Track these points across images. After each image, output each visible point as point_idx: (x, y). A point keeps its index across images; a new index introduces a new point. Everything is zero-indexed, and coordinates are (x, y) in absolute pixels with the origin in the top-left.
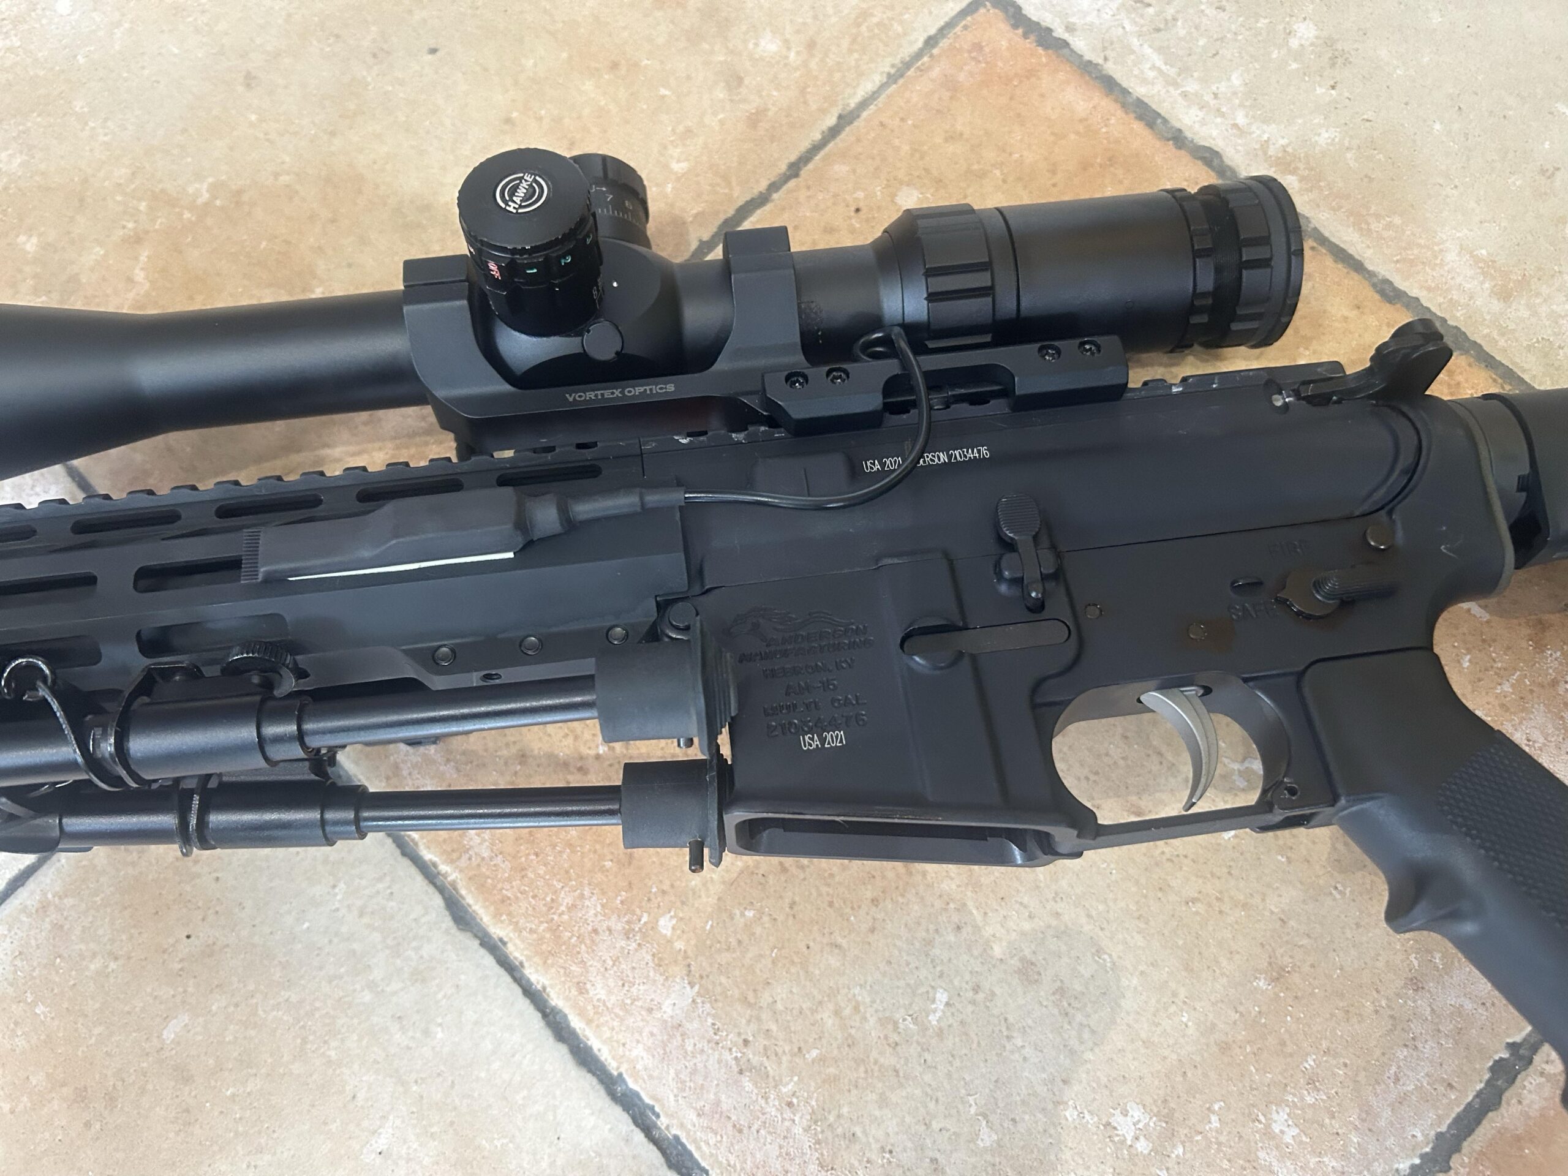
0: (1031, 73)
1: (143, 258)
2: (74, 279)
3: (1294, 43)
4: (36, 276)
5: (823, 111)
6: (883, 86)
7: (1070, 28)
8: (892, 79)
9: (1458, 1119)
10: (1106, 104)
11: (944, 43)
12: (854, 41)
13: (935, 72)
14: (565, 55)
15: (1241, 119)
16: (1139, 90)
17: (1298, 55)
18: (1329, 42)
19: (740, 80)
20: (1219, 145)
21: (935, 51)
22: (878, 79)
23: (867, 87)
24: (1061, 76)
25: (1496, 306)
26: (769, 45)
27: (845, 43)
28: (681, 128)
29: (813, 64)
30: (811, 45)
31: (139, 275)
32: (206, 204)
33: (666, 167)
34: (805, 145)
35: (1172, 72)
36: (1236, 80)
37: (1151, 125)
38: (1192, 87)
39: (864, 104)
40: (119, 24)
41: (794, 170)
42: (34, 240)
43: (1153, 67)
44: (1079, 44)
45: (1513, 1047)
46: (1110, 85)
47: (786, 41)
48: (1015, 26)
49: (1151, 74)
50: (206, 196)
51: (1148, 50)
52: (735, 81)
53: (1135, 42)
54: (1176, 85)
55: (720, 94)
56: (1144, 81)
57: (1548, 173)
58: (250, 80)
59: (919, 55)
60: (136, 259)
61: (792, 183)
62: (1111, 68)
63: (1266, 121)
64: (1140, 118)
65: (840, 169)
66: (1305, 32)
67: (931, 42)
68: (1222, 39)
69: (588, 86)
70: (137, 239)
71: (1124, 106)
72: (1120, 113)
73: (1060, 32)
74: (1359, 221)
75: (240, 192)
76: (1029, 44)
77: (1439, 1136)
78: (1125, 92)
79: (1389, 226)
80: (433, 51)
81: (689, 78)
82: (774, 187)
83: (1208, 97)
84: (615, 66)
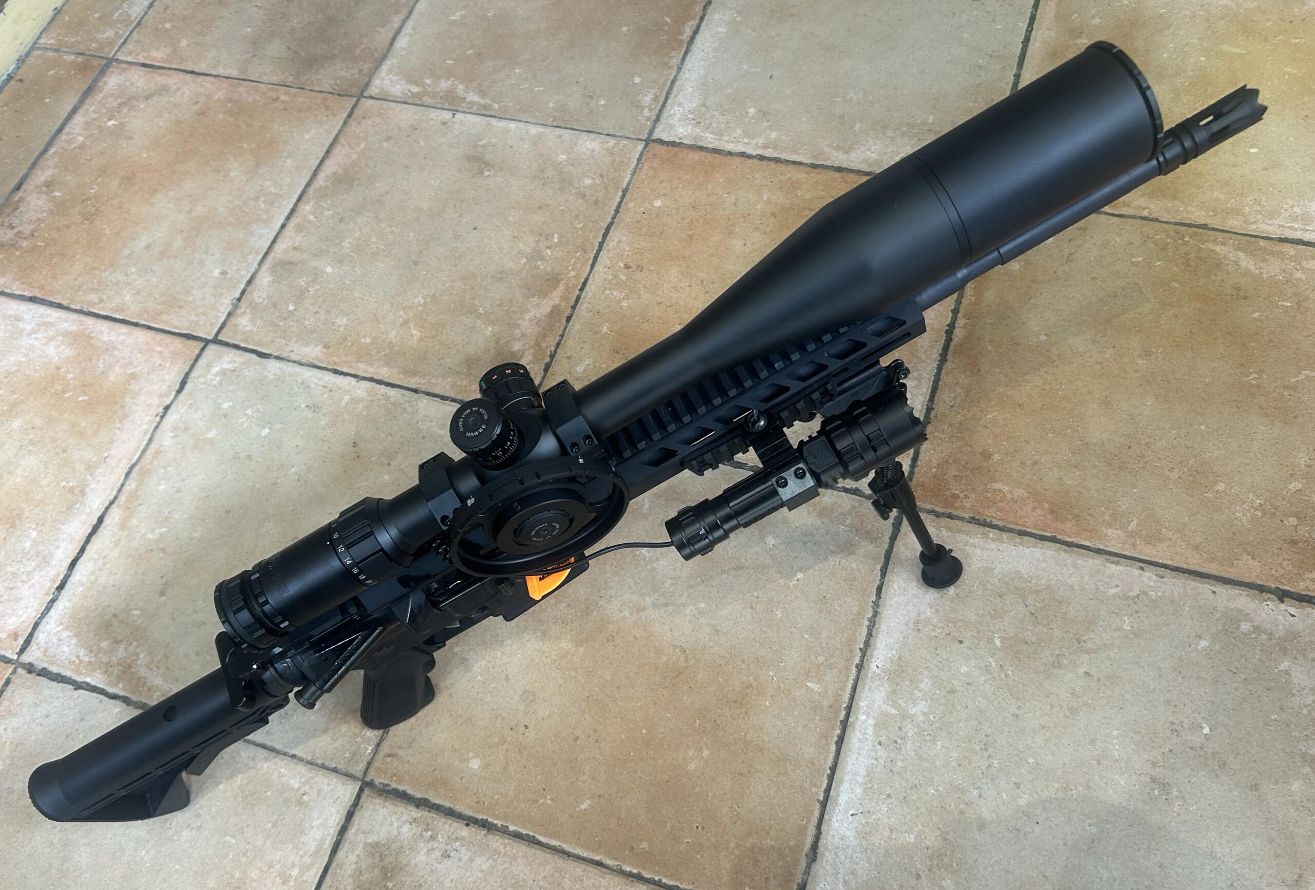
0: (675, 155)
1: (412, 326)
2: (391, 343)
3: (750, 115)
4: (375, 348)
5: (617, 192)
6: (631, 178)
7: (680, 138)
8: (633, 175)
9: (943, 349)
10: (703, 154)
11: (643, 158)
12: (614, 169)
13: (646, 167)
14: (521, 212)
15: (746, 141)
16: (711, 146)
17: (753, 117)
18: (760, 110)
19: (585, 195)
20: (743, 150)
21: (642, 162)
22: (629, 177)
23: (627, 180)
24: (685, 152)
25: (846, 156)
26: (588, 182)
27: (612, 171)
28: (573, 215)
29: (605, 181)
30: (601, 176)
31: (414, 332)
32: (424, 303)
33: (575, 228)
34: (616, 204)
35: (718, 137)
36: (739, 132)
37: (720, 154)
38: (726, 138)
39: (628, 185)
40: (355, 266)
41: (617, 211)
42: (368, 338)
43: (712, 138)
44: (685, 141)
45: (948, 325)
46: (701, 148)
47: (593, 178)
48: (663, 145)
49: (712, 140)
50: (422, 301)
51: (707, 135)
52: (583, 196)
53: (702, 134)
54: (721, 140)
55: (580, 201)
56: (711, 143)
57: (842, 117)
58: (415, 263)
59: (637, 165)
60: (410, 328)
61: (619, 215)
62: (700, 144)
63: (753, 138)
64: (715, 153)
65: (631, 205)
66: (752, 111)
67: (639, 160)
68: (728, 123)
69: (535, 216)
70: (406, 322)
71: (709, 152)
72: (709, 154)
73: (678, 141)
74: (795, 152)
75: (434, 295)
76: (670, 148)
77: (941, 354)
78: (707, 148)
79: (804, 150)
80: (475, 229)
81: (567, 201)
82: (613, 218)
83: (733, 139)
84: (540, 208)
